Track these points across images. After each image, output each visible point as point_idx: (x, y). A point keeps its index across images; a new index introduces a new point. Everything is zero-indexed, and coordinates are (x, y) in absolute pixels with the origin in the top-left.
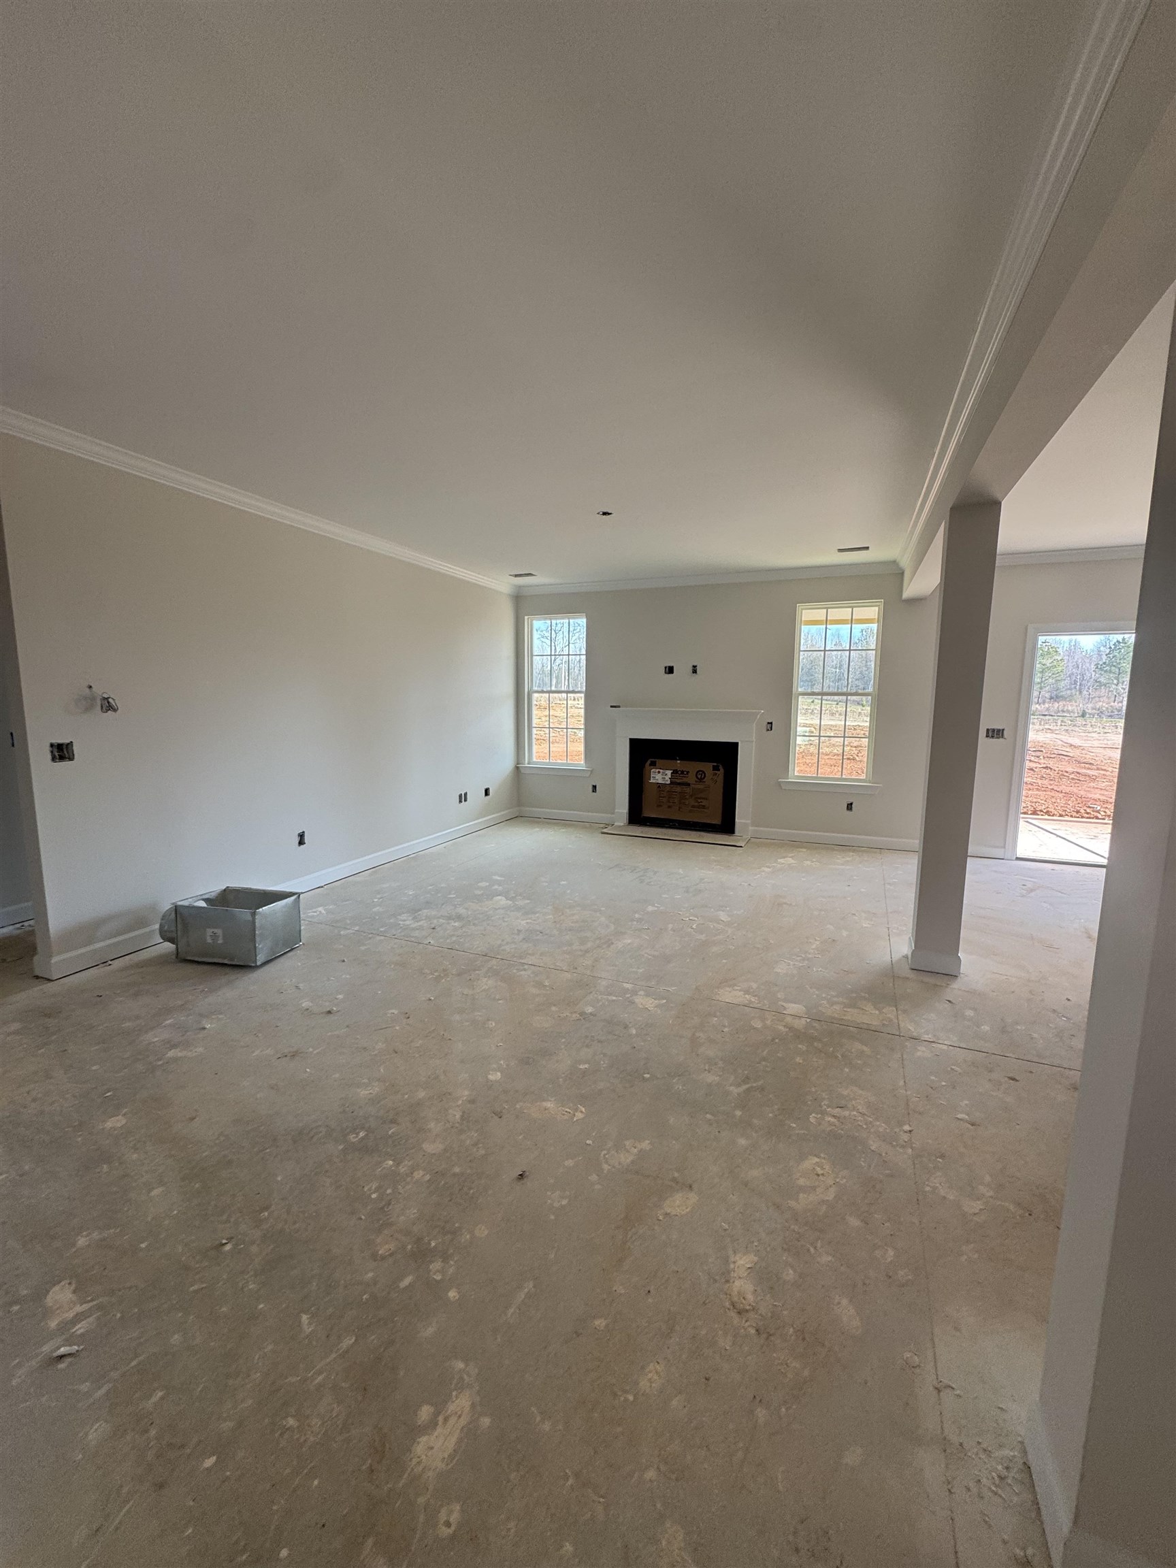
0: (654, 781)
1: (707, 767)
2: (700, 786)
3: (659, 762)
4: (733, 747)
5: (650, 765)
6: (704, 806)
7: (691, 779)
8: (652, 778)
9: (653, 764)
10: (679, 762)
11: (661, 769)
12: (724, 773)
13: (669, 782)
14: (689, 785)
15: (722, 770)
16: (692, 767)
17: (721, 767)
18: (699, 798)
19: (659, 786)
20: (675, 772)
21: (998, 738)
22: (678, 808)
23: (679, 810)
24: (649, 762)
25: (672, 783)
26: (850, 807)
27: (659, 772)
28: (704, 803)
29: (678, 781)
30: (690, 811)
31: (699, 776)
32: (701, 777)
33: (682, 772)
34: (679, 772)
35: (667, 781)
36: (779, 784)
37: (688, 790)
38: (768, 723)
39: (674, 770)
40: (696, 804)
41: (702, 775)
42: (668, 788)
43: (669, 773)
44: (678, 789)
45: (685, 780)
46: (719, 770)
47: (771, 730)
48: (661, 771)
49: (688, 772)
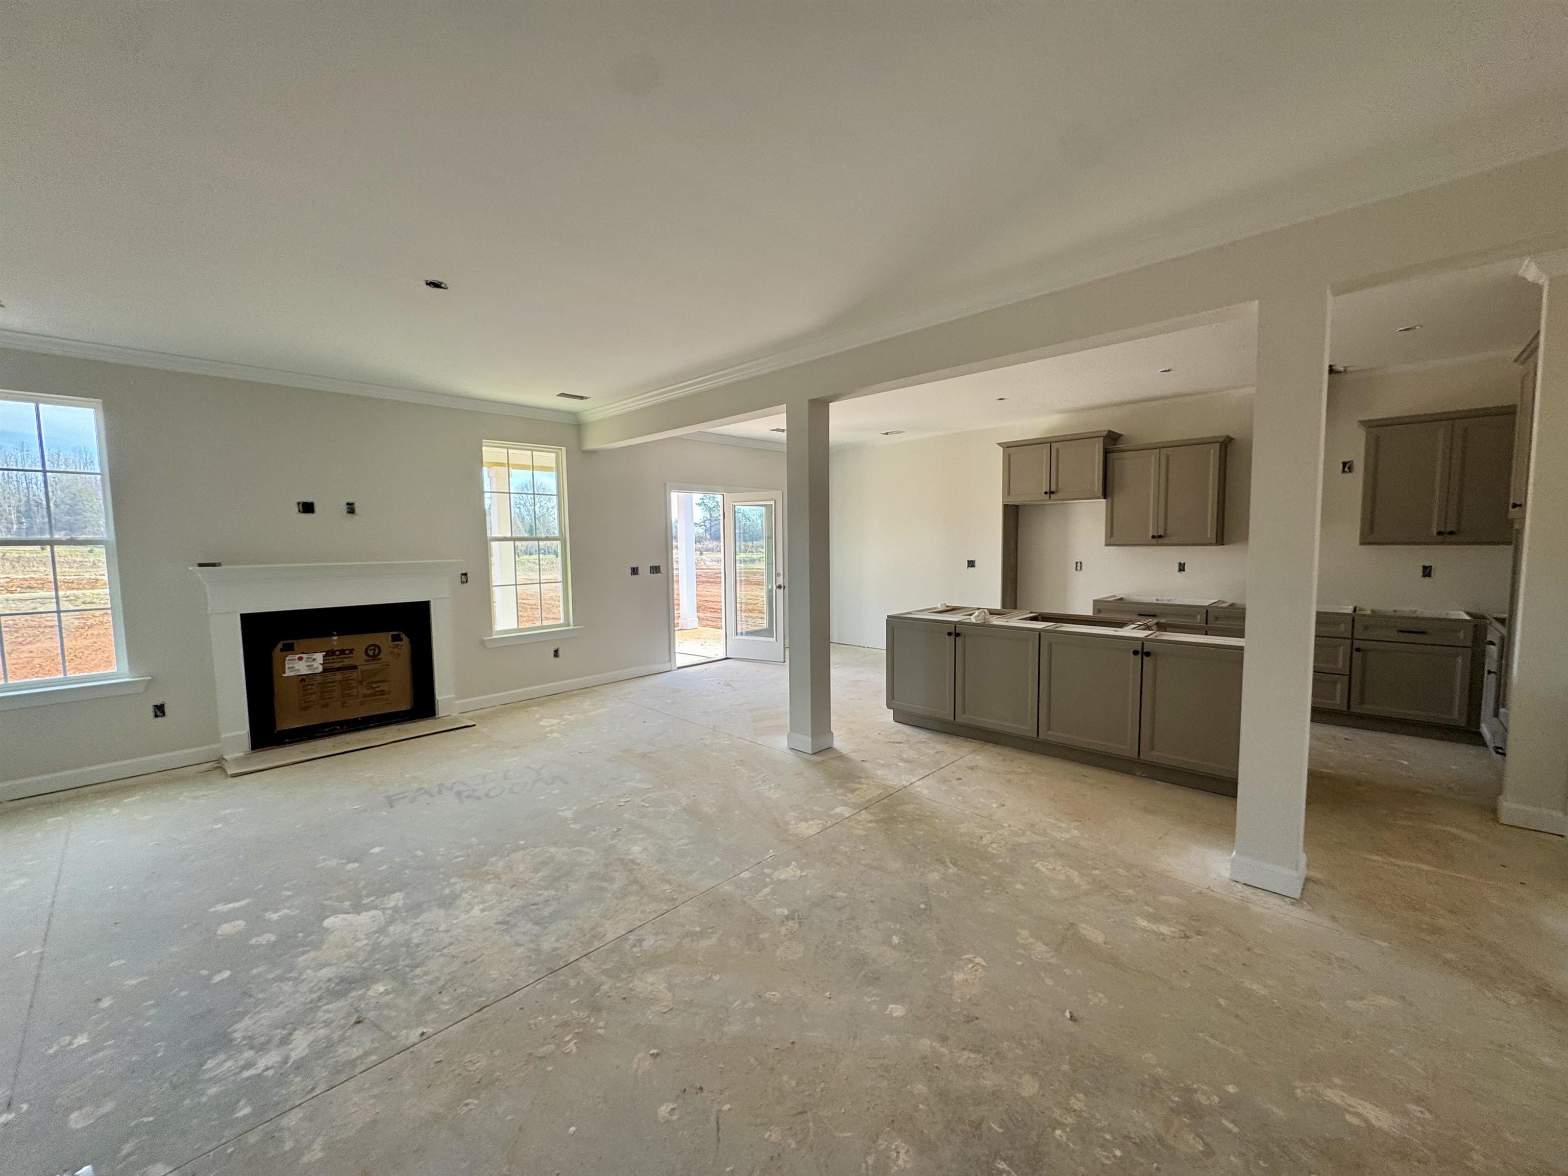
0: (292, 674)
1: (383, 639)
2: (373, 666)
3: (298, 644)
4: (424, 607)
5: (282, 650)
6: (383, 691)
7: (359, 658)
8: (287, 670)
9: (289, 648)
10: (336, 638)
11: (303, 653)
12: (411, 642)
13: (320, 669)
14: (355, 667)
15: (406, 640)
16: (359, 643)
17: (403, 636)
18: (375, 682)
19: (303, 678)
20: (329, 654)
21: (657, 573)
22: (340, 703)
23: (343, 706)
24: (280, 646)
25: (325, 670)
26: (556, 653)
27: (300, 659)
28: (383, 687)
29: (337, 665)
30: (362, 703)
31: (371, 653)
32: (373, 653)
33: (342, 652)
34: (338, 653)
35: (317, 668)
36: (482, 642)
37: (354, 674)
38: (462, 574)
39: (327, 652)
40: (370, 692)
41: (374, 650)
42: (319, 678)
43: (319, 657)
44: (339, 676)
45: (347, 662)
46: (401, 640)
47: (467, 582)
48: (305, 656)
49: (351, 651)
